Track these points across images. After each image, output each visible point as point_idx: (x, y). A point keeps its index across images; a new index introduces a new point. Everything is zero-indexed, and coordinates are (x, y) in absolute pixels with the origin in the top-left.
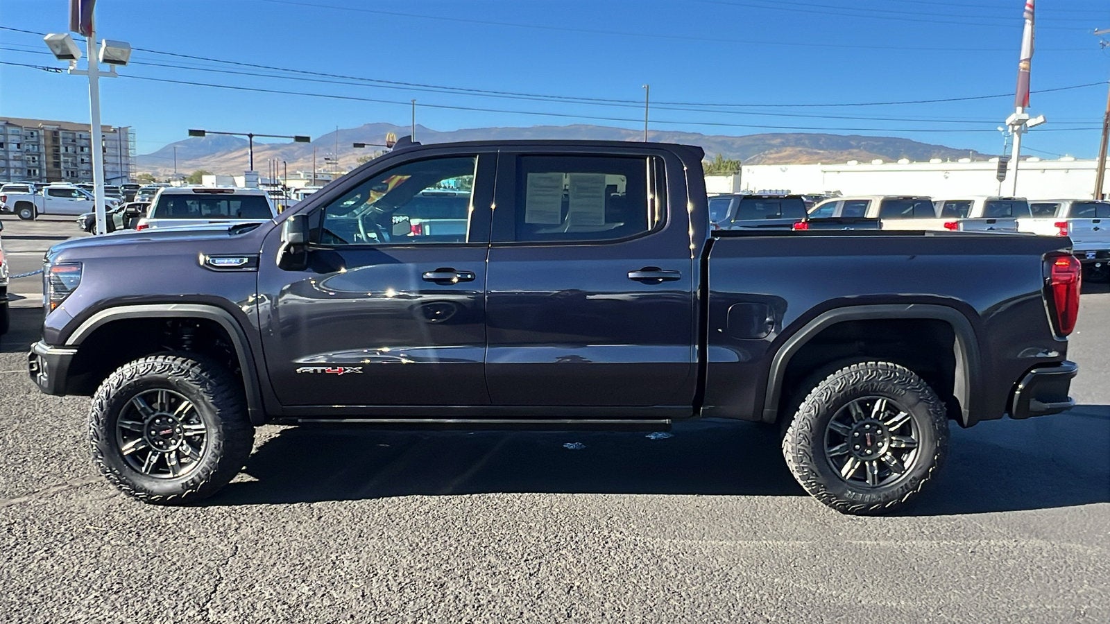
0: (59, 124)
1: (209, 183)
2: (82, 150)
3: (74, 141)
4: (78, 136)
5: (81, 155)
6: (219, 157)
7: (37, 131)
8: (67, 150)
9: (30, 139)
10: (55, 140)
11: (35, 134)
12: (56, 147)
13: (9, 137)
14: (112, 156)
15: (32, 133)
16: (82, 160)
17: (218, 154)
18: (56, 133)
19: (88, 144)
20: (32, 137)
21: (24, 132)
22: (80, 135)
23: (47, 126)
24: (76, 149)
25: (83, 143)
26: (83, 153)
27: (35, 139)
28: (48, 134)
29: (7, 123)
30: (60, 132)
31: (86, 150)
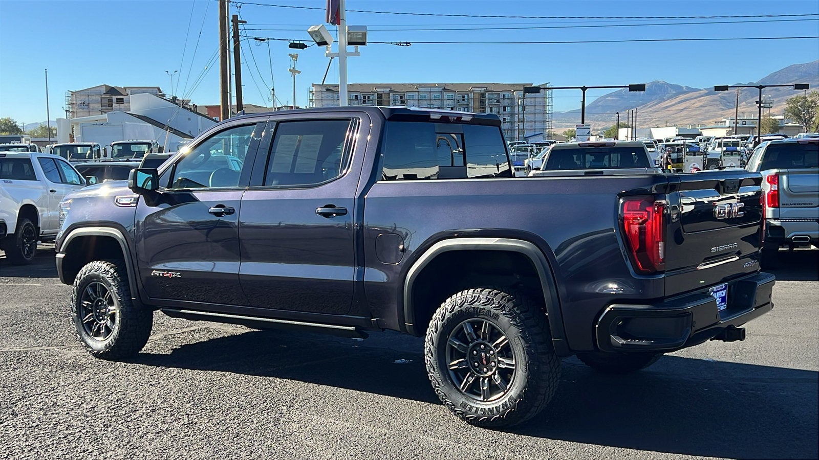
0: (486, 86)
1: (624, 136)
2: (505, 110)
3: (498, 101)
4: (501, 97)
5: (504, 114)
6: (650, 107)
7: (468, 94)
8: (491, 111)
9: (462, 102)
10: (482, 102)
11: (466, 97)
12: (482, 108)
13: (445, 101)
14: (531, 114)
15: (464, 97)
16: (504, 119)
17: (650, 104)
18: (483, 95)
19: (510, 103)
20: (463, 100)
21: (457, 97)
22: (504, 95)
23: (476, 89)
24: (499, 109)
25: (506, 102)
26: (504, 112)
27: (465, 102)
28: (477, 96)
29: (444, 89)
30: (487, 94)
31: (508, 109)
